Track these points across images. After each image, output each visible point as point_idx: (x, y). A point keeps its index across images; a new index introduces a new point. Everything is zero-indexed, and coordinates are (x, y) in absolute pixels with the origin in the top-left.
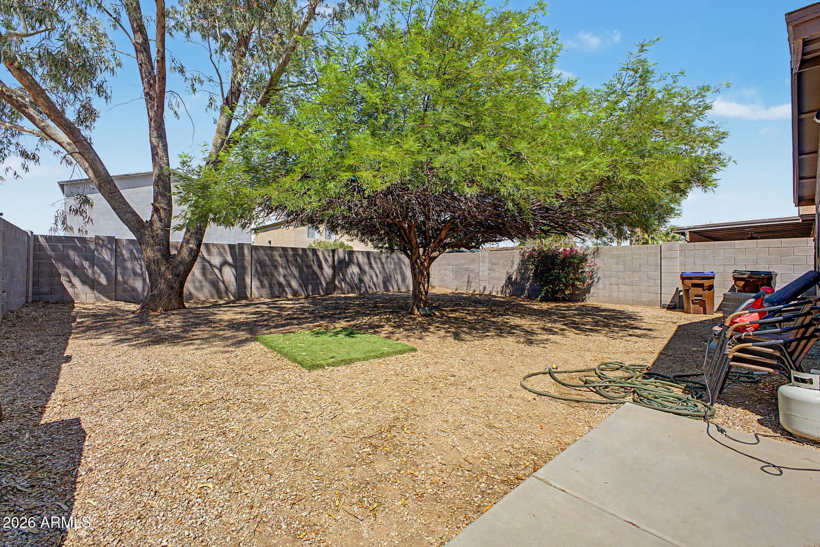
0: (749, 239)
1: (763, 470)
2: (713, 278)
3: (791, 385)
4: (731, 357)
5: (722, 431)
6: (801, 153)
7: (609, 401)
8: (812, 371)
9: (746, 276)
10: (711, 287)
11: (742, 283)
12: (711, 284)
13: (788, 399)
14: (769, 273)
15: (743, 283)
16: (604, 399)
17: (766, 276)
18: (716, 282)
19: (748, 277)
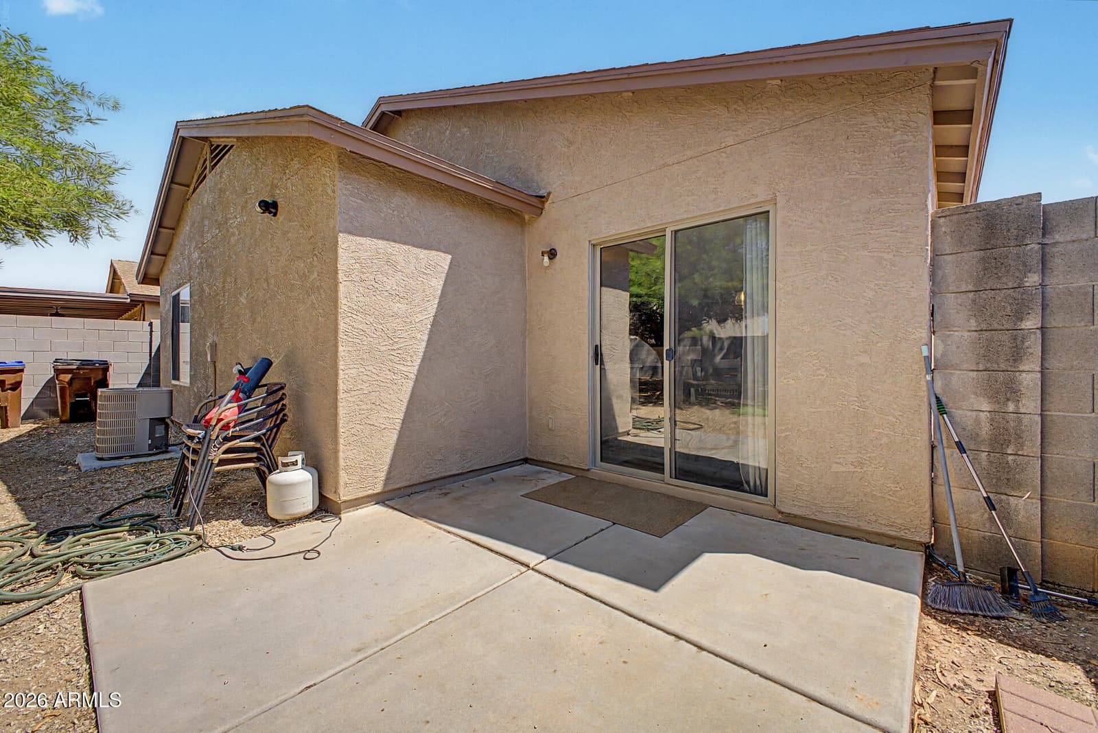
0: (52, 315)
1: (307, 559)
2: (22, 371)
3: (279, 473)
4: (216, 462)
5: (241, 548)
6: (160, 226)
7: (46, 600)
8: (290, 453)
9: (75, 367)
10: (16, 386)
11: (68, 377)
12: (18, 380)
13: (281, 487)
14: (105, 363)
15: (70, 376)
16: (34, 602)
17: (102, 367)
18: (25, 376)
19: (77, 369)
